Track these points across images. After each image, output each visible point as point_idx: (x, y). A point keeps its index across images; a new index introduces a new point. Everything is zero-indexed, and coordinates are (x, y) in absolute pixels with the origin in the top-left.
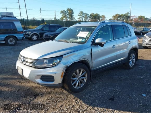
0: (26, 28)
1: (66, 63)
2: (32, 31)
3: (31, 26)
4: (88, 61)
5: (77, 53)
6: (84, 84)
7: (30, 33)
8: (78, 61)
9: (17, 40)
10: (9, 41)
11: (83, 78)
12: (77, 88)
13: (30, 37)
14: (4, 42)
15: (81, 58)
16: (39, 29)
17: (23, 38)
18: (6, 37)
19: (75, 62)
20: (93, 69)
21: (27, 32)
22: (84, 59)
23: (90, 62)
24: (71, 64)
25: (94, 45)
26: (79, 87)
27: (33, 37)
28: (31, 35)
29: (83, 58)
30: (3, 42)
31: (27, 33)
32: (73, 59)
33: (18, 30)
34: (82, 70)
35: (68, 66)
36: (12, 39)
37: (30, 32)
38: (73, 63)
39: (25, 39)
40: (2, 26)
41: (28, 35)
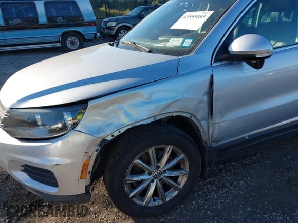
0: (109, 13)
1: (100, 130)
2: (118, 21)
3: (128, 10)
4: (193, 119)
5: (145, 92)
6: (176, 192)
7: (114, 25)
8: (152, 120)
9: (84, 39)
10: (68, 42)
11: (175, 174)
12: (150, 205)
13: (114, 32)
14: (60, 44)
15: (162, 110)
16: (133, 15)
17: (96, 35)
18: (63, 34)
19: (138, 124)
20: (214, 145)
21: (108, 22)
22: (175, 115)
23: (204, 123)
24: (122, 131)
25: (224, 62)
26: (159, 202)
27: (121, 33)
28: (116, 28)
29: (173, 111)
30: (57, 44)
31: (109, 24)
32: (127, 115)
33: (86, 19)
34: (169, 149)
35: (110, 138)
36: (73, 38)
37: (115, 23)
38: (129, 127)
39: (99, 37)
40: (54, 11)
41: (110, 28)
